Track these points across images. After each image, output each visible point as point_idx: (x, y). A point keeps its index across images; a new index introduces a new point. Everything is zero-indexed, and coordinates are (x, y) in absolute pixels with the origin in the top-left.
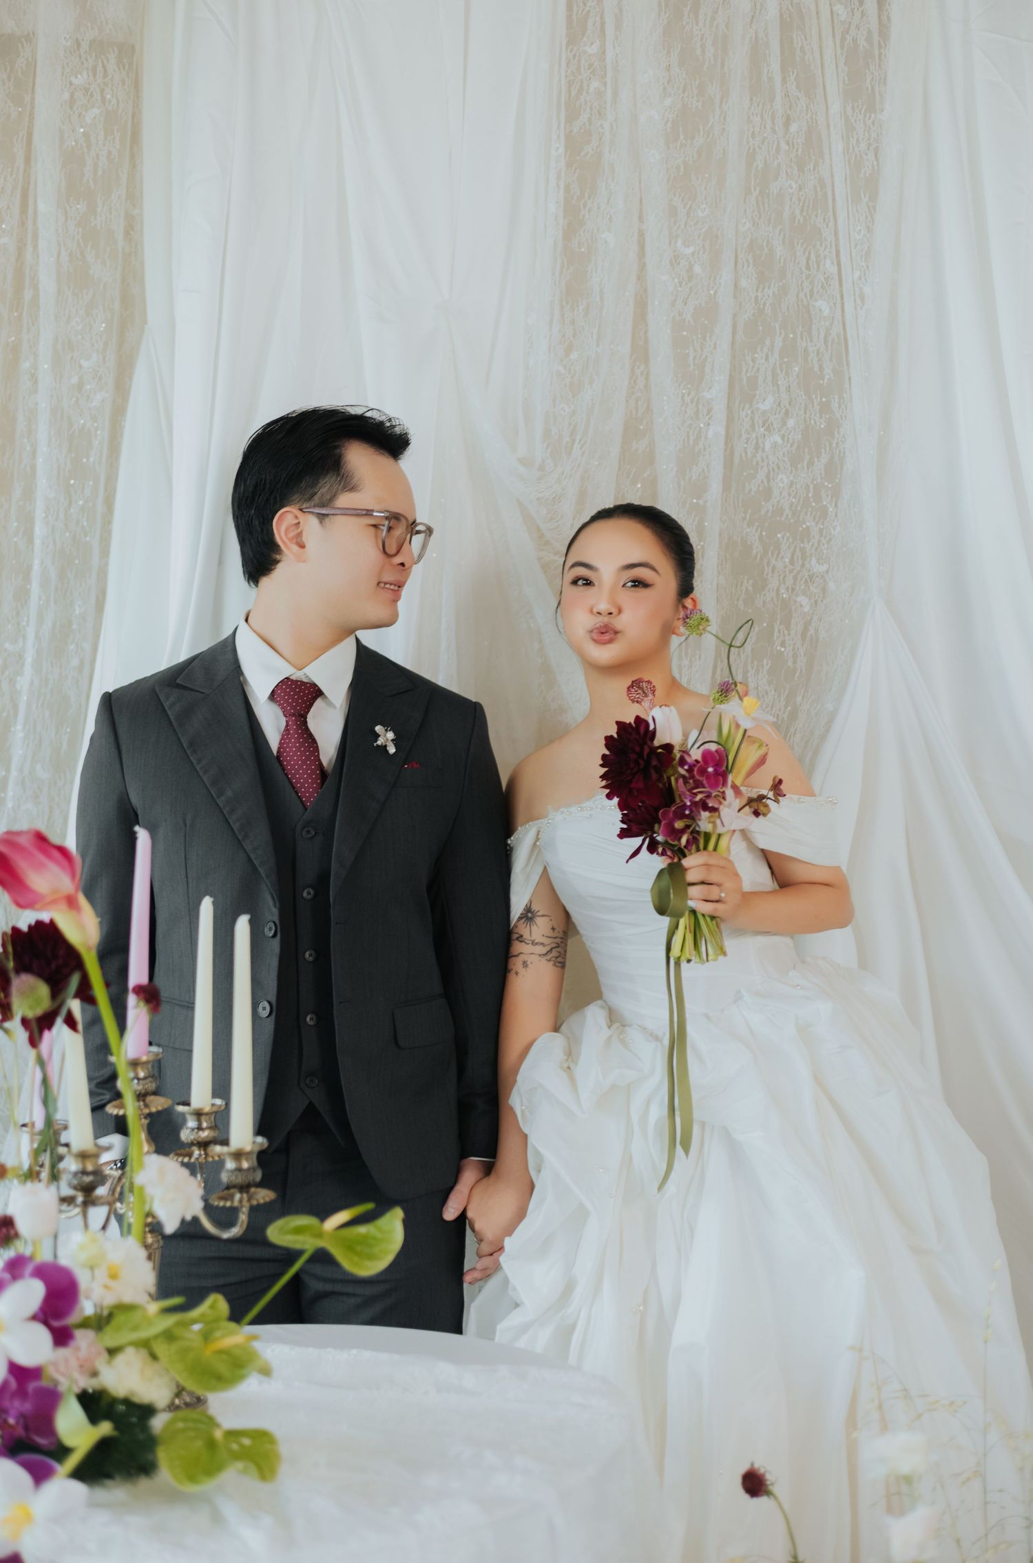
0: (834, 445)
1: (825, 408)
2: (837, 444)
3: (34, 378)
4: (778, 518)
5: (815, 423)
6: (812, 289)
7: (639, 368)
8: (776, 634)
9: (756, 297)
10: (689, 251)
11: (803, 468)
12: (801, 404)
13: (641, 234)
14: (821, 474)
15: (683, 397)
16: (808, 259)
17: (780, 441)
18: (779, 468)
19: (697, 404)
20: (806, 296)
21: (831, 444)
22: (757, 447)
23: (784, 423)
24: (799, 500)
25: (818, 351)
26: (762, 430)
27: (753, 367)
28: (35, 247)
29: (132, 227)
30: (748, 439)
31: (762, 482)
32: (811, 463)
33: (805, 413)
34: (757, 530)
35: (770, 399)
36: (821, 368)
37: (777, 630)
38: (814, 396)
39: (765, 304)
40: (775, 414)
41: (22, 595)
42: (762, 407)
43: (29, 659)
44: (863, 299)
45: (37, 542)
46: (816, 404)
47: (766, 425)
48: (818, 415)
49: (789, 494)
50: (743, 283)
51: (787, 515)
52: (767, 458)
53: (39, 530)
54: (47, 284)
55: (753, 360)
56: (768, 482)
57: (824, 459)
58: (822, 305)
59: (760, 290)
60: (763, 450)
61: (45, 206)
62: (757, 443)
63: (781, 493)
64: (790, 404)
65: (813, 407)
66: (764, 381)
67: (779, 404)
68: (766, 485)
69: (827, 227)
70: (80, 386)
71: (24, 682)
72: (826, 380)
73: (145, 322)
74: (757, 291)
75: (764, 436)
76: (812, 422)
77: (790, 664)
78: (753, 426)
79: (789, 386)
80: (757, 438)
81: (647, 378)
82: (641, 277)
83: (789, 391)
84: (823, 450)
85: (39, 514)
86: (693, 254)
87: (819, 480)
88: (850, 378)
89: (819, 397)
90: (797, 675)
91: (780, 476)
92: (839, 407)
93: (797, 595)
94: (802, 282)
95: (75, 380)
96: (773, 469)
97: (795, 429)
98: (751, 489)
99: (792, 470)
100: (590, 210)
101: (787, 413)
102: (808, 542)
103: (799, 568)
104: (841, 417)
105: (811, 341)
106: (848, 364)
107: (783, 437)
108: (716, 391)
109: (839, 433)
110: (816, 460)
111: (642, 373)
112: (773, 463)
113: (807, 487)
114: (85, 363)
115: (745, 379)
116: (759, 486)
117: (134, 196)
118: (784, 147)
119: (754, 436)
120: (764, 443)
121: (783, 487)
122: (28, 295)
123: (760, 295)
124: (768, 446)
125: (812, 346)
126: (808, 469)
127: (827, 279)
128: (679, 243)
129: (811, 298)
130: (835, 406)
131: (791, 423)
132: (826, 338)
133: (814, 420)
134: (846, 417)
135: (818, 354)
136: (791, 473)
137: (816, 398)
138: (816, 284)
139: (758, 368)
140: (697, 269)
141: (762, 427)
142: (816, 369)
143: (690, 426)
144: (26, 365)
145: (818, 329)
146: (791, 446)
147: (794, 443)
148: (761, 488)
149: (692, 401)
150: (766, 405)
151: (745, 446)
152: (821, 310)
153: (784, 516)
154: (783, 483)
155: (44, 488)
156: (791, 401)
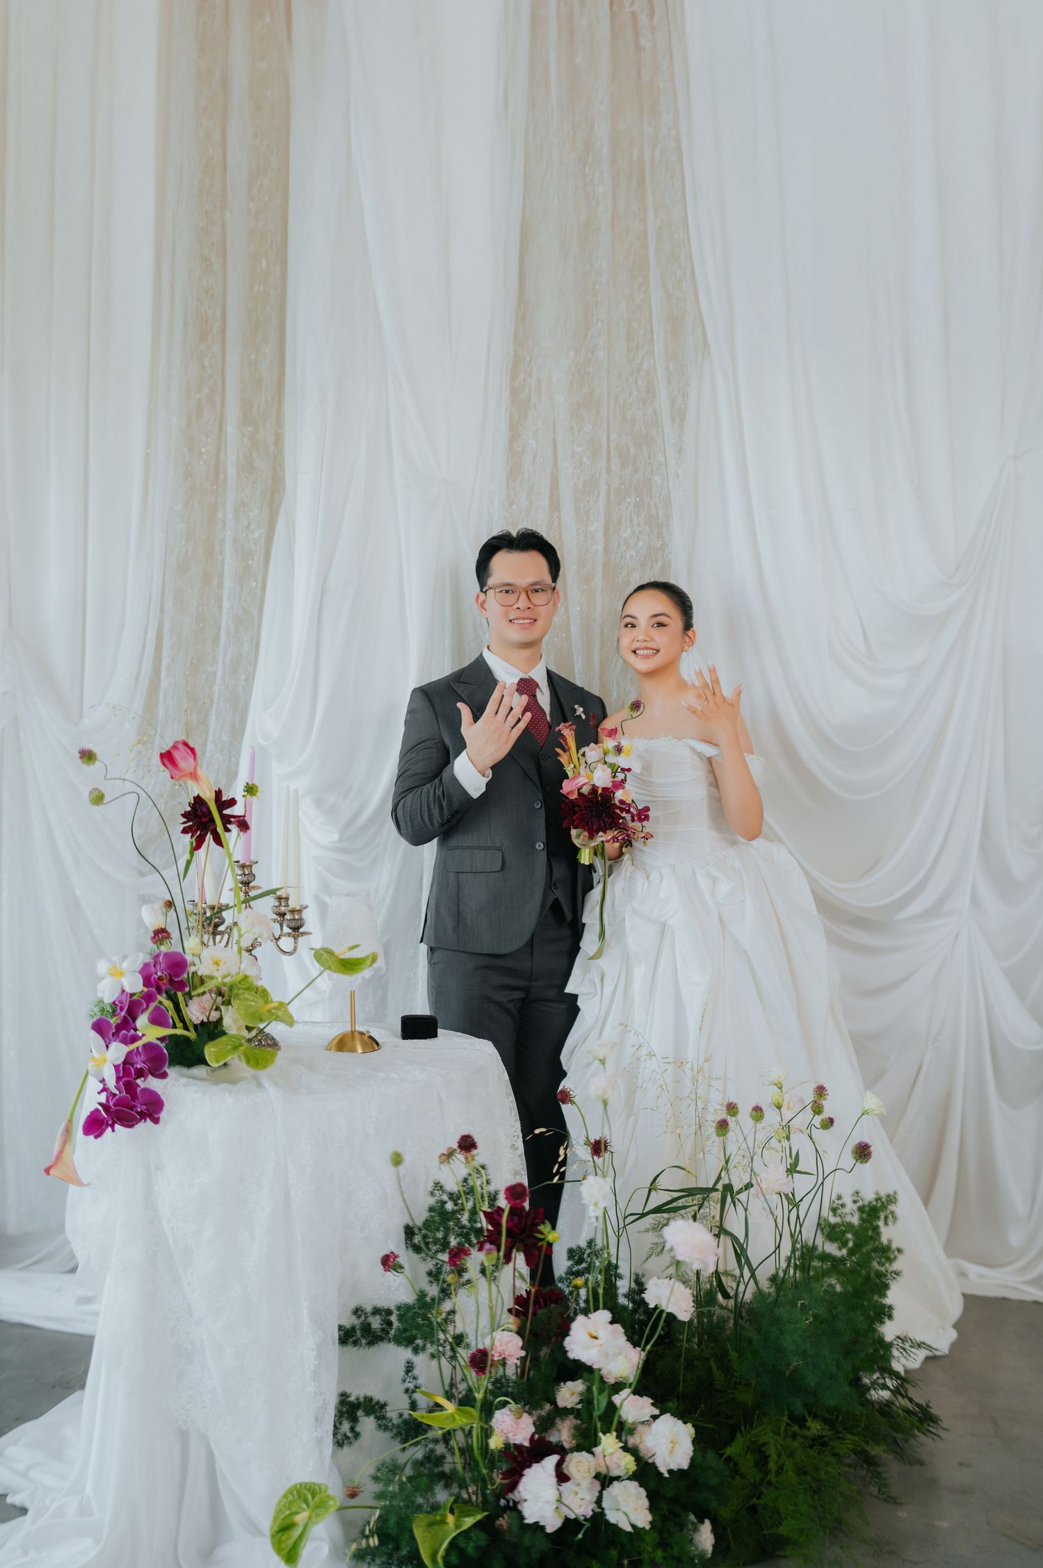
0: (665, 556)
1: (660, 536)
3: (224, 522)
6: (651, 470)
9: (620, 475)
10: (580, 450)
12: (646, 533)
13: (554, 440)
15: (578, 530)
16: (649, 454)
17: (634, 554)
18: (634, 568)
19: (586, 533)
21: (663, 556)
22: (622, 557)
23: (636, 543)
25: (655, 504)
27: (619, 513)
28: (226, 452)
29: (279, 438)
30: (617, 553)
31: (624, 577)
32: (652, 567)
33: (649, 537)
35: (629, 531)
36: (657, 514)
39: (625, 478)
40: (631, 539)
41: (216, 640)
42: (625, 535)
43: (219, 675)
44: (678, 477)
45: (224, 611)
46: (654, 533)
47: (627, 545)
48: (656, 539)
50: (613, 467)
52: (627, 563)
53: (226, 604)
54: (231, 471)
55: (619, 509)
56: (627, 577)
57: (659, 564)
58: (657, 479)
59: (622, 471)
60: (625, 559)
61: (231, 429)
62: (622, 555)
66: (625, 521)
67: (633, 533)
69: (658, 435)
70: (248, 527)
71: (216, 689)
72: (660, 520)
73: (284, 490)
75: (625, 549)
76: (652, 543)
78: (619, 545)
79: (638, 523)
80: (622, 552)
81: (560, 519)
82: (555, 464)
83: (638, 526)
85: (225, 596)
86: (582, 451)
91: (635, 574)
95: (246, 523)
96: (630, 570)
97: (642, 547)
98: (617, 581)
99: (640, 570)
100: (524, 428)
101: (638, 538)
107: (636, 552)
108: (597, 527)
110: (654, 565)
111: (556, 517)
112: (630, 566)
114: (251, 514)
115: (615, 520)
116: (622, 579)
117: (279, 422)
118: (635, 393)
119: (620, 551)
120: (625, 555)
122: (221, 477)
125: (652, 501)
127: (659, 464)
128: (575, 445)
129: (650, 475)
130: (665, 534)
131: (640, 544)
132: (659, 497)
133: (654, 542)
134: (670, 541)
135: (655, 506)
138: (653, 467)
139: (622, 515)
140: (585, 460)
141: (624, 546)
142: (654, 514)
143: (582, 546)
144: (220, 515)
145: (655, 492)
147: (641, 556)
149: (583, 532)
150: (626, 533)
152: (656, 482)
155: (228, 582)
156: (640, 532)
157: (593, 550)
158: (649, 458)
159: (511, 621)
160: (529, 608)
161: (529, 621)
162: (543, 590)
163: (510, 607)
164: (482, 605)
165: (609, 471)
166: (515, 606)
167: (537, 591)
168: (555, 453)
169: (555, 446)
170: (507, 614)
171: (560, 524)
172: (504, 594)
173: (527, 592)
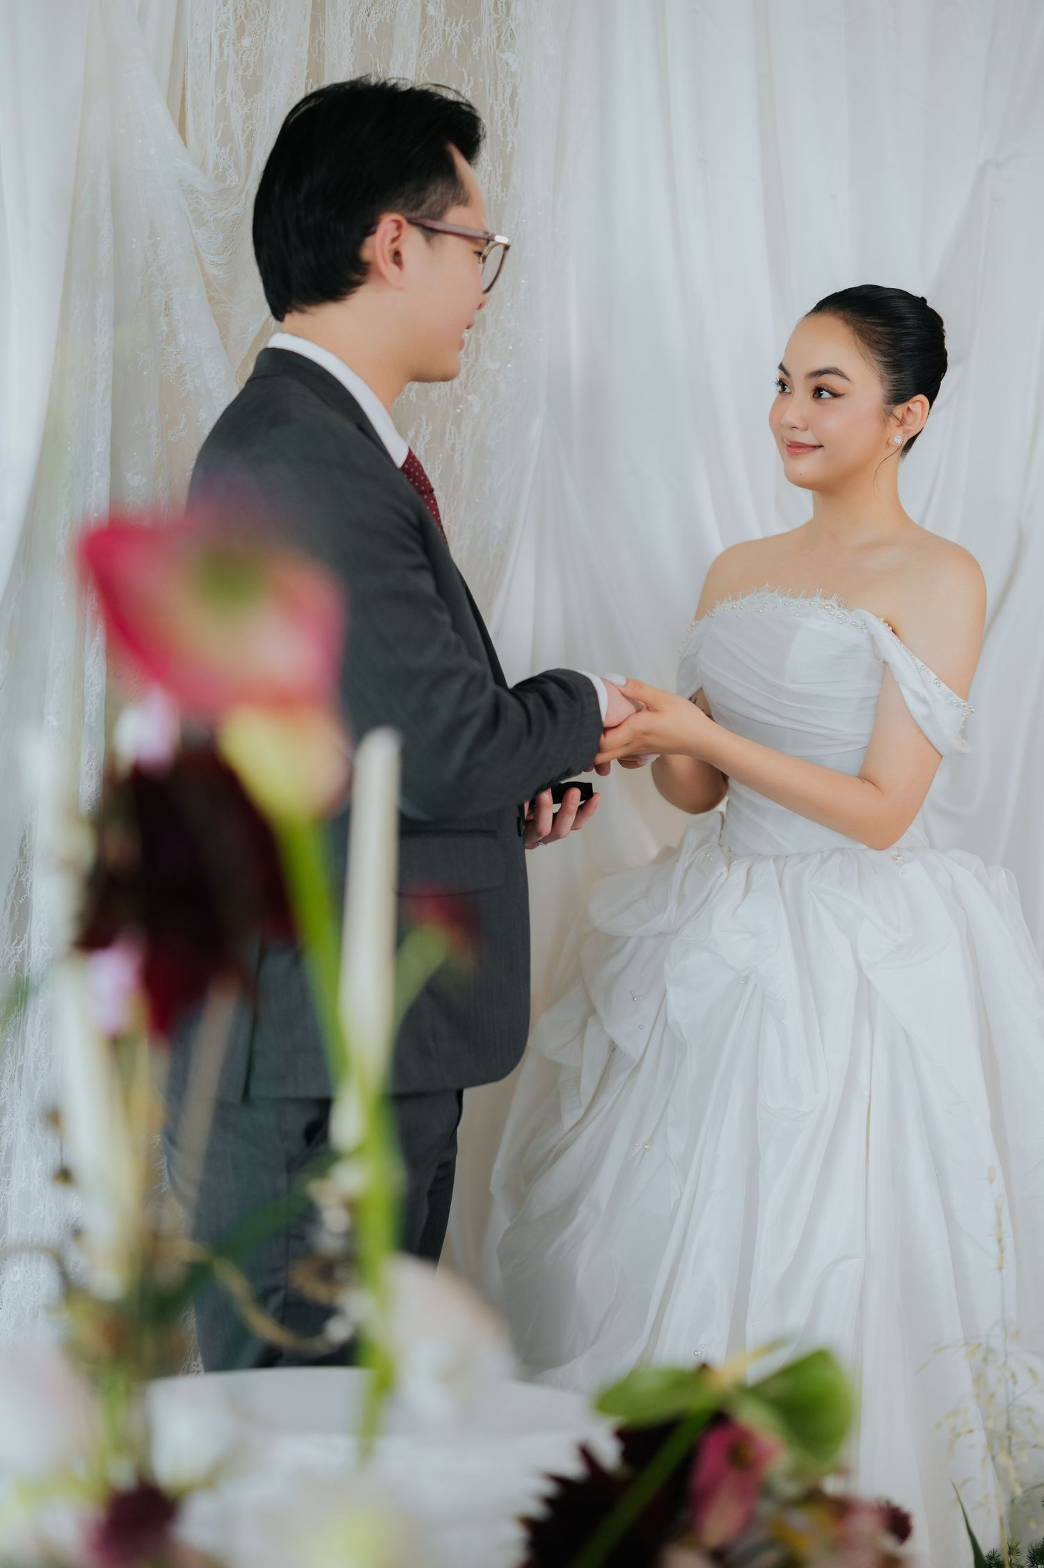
6: (499, 36)
8: (447, 435)
9: (444, 31)
20: (495, 44)
25: (503, 111)
37: (448, 431)
38: (496, 164)
39: (452, 42)
46: (498, 174)
50: (431, 10)
59: (448, 23)
65: (495, 175)
77: (458, 471)
92: (521, 181)
93: (469, 394)
94: (492, 26)
102: (483, 334)
103: (472, 362)
123: (447, 29)
125: (497, 105)
137: (499, 166)
138: (504, 31)
142: (500, 133)
145: (504, 86)
152: (508, 64)
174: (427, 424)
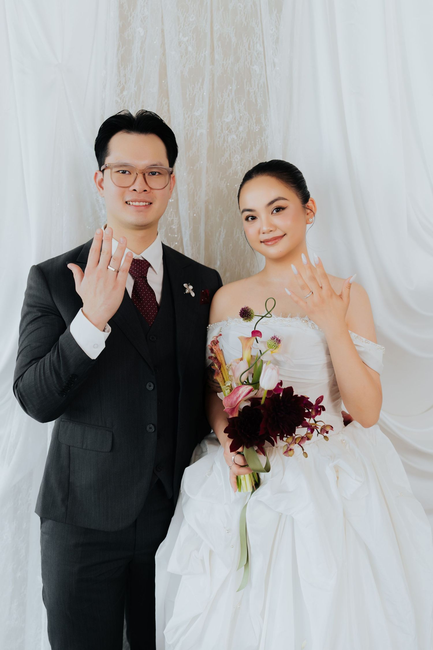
0: (263, 140)
1: (259, 121)
2: (264, 139)
4: (235, 177)
5: (253, 128)
6: (251, 60)
7: (164, 101)
9: (223, 64)
10: (186, 39)
11: (248, 152)
12: (246, 119)
13: (163, 31)
14: (256, 155)
16: (250, 44)
17: (236, 138)
18: (235, 151)
19: (192, 118)
20: (248, 63)
21: (261, 140)
22: (224, 141)
23: (238, 129)
24: (245, 169)
25: (255, 91)
26: (227, 132)
27: (222, 100)
30: (220, 137)
31: (227, 158)
33: (248, 123)
34: (225, 183)
35: (231, 116)
36: (256, 101)
38: (253, 115)
39: (227, 68)
40: (233, 124)
42: (227, 120)
44: (275, 66)
46: (254, 119)
47: (229, 129)
48: (255, 124)
49: (241, 165)
50: (216, 57)
51: (240, 175)
52: (229, 146)
55: (222, 96)
56: (230, 158)
58: (256, 68)
59: (225, 60)
60: (227, 142)
62: (224, 139)
63: (236, 165)
64: (240, 119)
65: (252, 120)
66: (228, 107)
67: (235, 119)
68: (229, 160)
69: (258, 27)
72: (258, 107)
74: (223, 61)
75: (228, 135)
76: (252, 128)
77: (242, 247)
78: (222, 130)
79: (240, 110)
80: (224, 136)
81: (169, 106)
82: (164, 54)
83: (240, 112)
84: (257, 143)
86: (188, 41)
87: (255, 158)
88: (270, 106)
89: (255, 116)
90: (246, 252)
91: (236, 156)
92: (265, 120)
94: (247, 56)
96: (232, 152)
97: (243, 131)
98: (221, 162)
99: (242, 153)
100: (133, 17)
101: (239, 123)
104: (266, 125)
105: (251, 87)
106: (269, 99)
107: (237, 136)
108: (202, 112)
109: (265, 134)
110: (254, 148)
111: (166, 104)
112: (232, 149)
113: (250, 161)
115: (218, 106)
116: (226, 160)
120: (228, 139)
121: (238, 161)
123: (225, 63)
124: (229, 140)
125: (252, 89)
126: (250, 152)
127: (258, 54)
128: (181, 34)
129: (251, 64)
130: (263, 120)
131: (241, 128)
132: (258, 85)
133: (253, 127)
134: (268, 126)
135: (255, 93)
136: (241, 154)
138: (253, 57)
139: (224, 101)
140: (190, 49)
141: (227, 130)
142: (254, 101)
145: (254, 80)
146: (241, 140)
147: (242, 139)
148: (226, 162)
149: (189, 117)
150: (229, 119)
151: (219, 140)
152: (255, 71)
153: (238, 176)
154: (237, 159)
156: (241, 118)
157: (198, 134)
158: (249, 49)
159: (126, 202)
160: (145, 191)
161: (144, 204)
162: (160, 173)
163: (127, 189)
164: (100, 185)
165: (213, 62)
166: (132, 188)
167: (153, 174)
168: (163, 44)
169: (163, 36)
170: (123, 195)
171: (169, 110)
172: (120, 175)
173: (144, 175)
174: (224, 230)
